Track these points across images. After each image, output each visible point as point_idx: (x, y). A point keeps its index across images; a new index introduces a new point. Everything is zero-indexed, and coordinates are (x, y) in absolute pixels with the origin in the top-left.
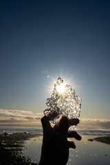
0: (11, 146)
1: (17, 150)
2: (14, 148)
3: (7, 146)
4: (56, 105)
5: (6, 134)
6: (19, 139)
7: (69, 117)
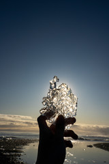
0: (9, 152)
1: (15, 155)
2: (12, 154)
3: (5, 151)
4: (52, 103)
5: (5, 139)
6: (18, 144)
7: (66, 116)
